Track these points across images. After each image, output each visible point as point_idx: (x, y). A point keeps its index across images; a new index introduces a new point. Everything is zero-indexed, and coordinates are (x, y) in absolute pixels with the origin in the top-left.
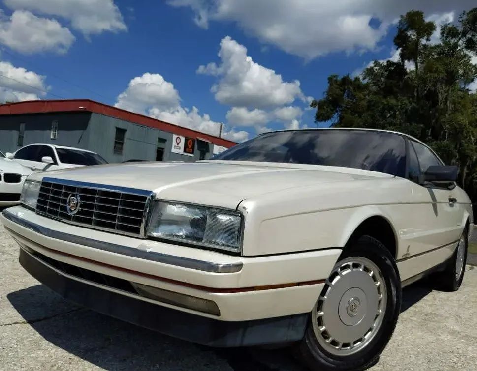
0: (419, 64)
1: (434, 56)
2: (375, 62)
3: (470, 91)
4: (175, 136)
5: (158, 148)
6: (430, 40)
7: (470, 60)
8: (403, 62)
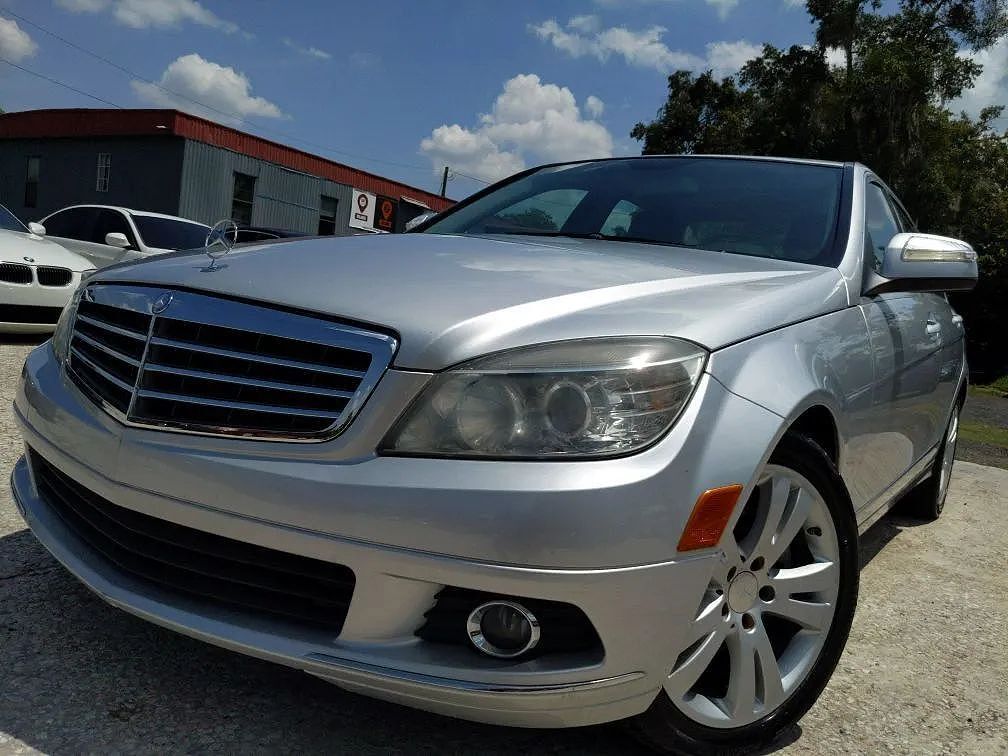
0: (854, 56)
1: (885, 38)
2: (765, 50)
3: (951, 114)
4: (356, 194)
5: (322, 217)
6: (880, 6)
7: (955, 52)
8: (824, 50)
